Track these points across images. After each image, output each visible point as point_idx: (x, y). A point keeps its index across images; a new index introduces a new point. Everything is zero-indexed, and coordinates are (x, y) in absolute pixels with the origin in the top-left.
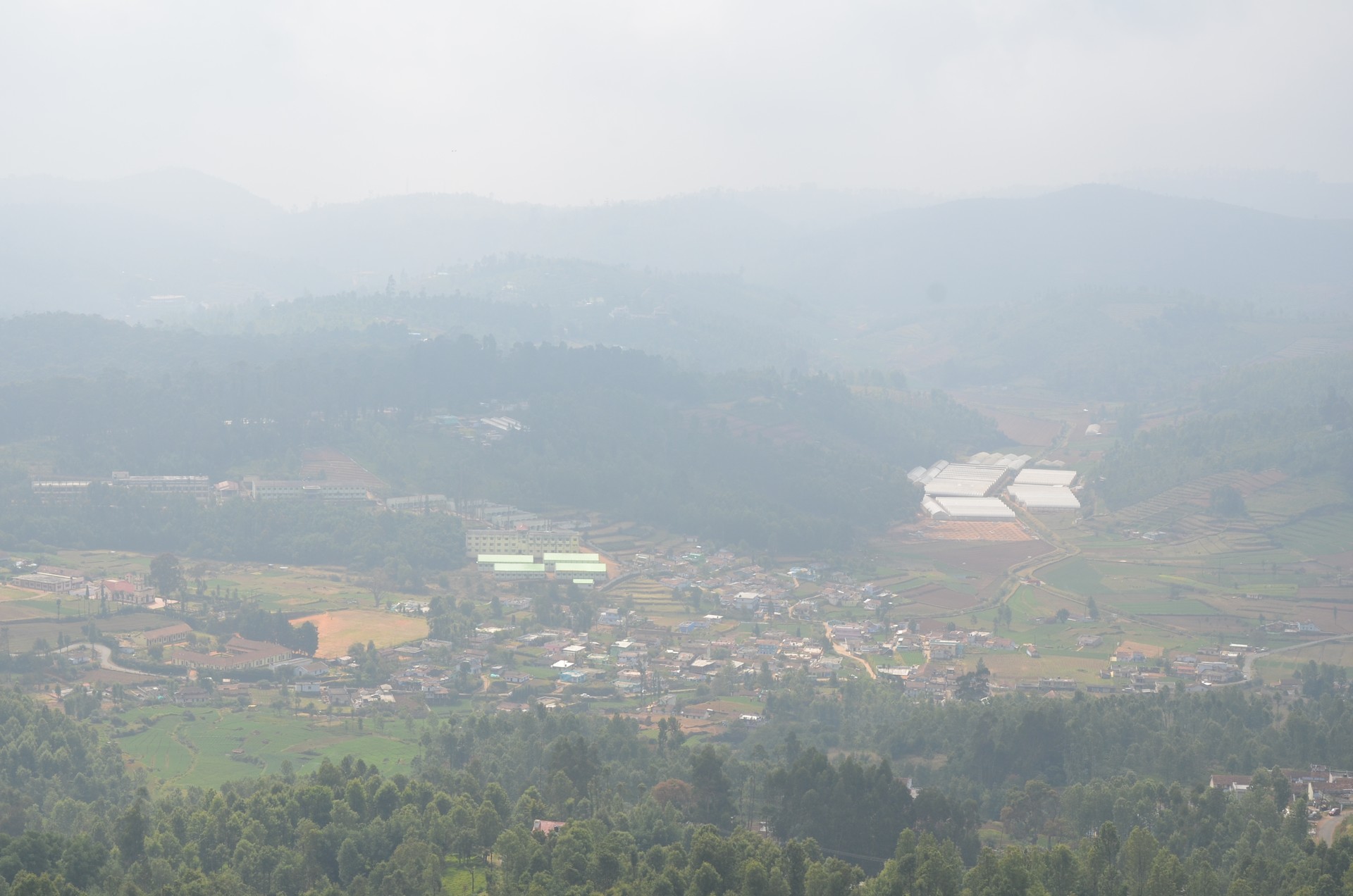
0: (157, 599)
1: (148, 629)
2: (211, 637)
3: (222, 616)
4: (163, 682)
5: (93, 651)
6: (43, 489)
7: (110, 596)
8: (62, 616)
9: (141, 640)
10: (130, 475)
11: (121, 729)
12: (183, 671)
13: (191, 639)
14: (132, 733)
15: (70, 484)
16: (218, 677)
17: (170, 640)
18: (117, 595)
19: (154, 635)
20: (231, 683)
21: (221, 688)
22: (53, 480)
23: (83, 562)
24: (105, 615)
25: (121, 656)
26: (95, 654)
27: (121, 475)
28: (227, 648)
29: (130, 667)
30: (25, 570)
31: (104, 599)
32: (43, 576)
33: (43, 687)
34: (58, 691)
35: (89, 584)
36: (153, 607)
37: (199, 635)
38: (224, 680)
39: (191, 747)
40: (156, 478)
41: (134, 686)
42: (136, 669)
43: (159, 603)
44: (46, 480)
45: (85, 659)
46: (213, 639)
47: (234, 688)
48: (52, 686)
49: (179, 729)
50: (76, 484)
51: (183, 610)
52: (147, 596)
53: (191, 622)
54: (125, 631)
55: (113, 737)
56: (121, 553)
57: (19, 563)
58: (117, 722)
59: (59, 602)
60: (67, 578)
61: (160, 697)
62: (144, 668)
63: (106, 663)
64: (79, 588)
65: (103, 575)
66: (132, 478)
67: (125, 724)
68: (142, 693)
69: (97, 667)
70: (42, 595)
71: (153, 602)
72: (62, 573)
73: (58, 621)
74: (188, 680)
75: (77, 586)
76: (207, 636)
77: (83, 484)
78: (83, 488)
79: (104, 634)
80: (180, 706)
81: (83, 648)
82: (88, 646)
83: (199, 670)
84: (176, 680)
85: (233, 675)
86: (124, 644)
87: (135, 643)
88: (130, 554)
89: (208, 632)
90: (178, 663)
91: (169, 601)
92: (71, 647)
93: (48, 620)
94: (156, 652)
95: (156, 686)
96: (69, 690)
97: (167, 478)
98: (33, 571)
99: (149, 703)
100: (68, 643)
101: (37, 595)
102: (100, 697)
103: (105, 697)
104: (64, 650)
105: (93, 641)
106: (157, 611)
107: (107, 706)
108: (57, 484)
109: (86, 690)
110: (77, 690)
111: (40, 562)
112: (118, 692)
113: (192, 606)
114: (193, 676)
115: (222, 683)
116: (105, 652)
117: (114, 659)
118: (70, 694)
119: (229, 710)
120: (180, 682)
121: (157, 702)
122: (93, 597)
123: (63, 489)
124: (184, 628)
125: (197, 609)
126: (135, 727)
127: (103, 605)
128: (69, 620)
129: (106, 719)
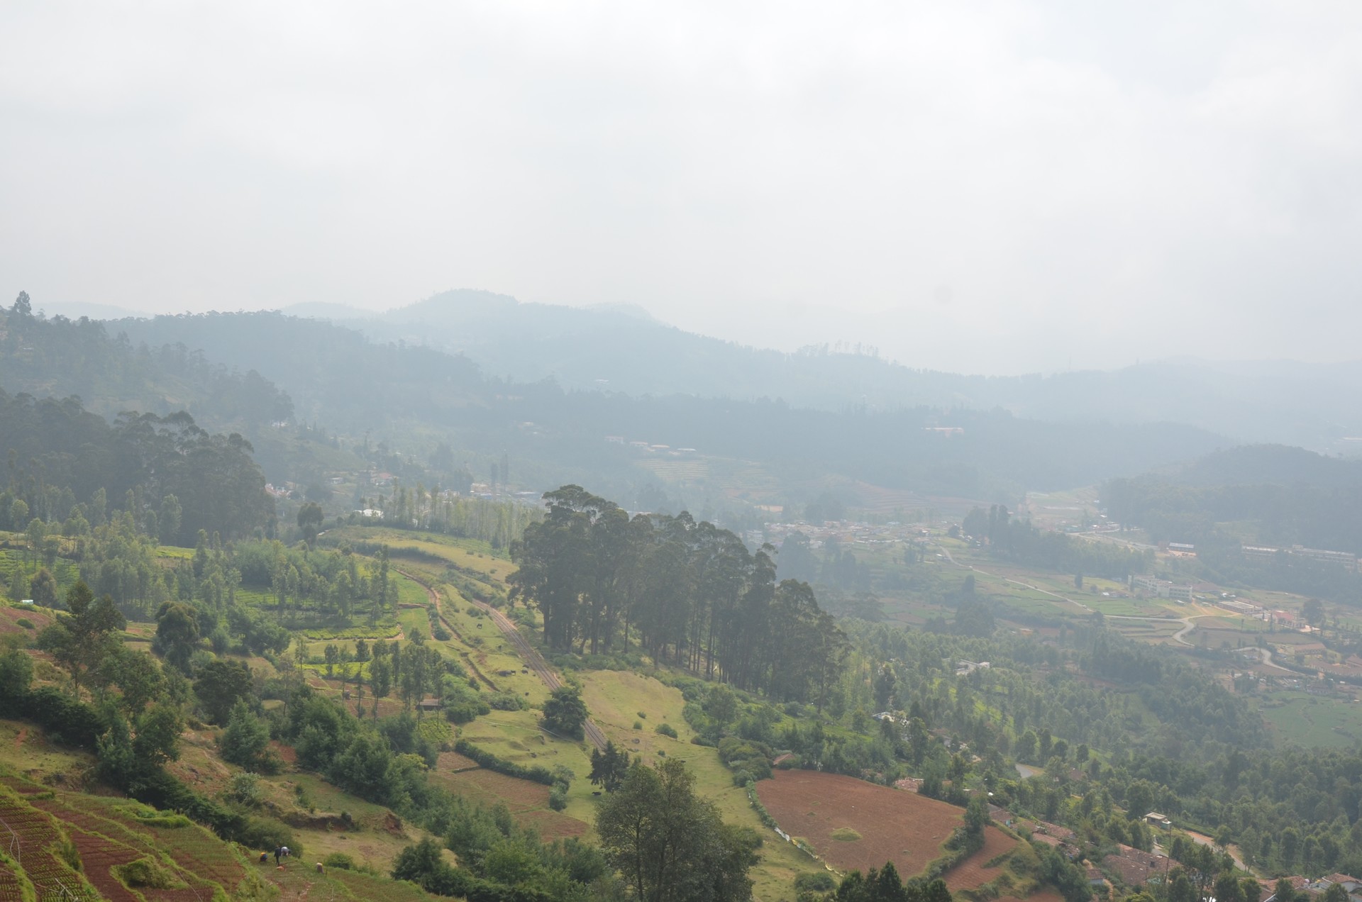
0: (1306, 626)
1: (1297, 644)
2: (1337, 654)
3: (1347, 642)
4: (1300, 678)
5: (1260, 652)
6: (1248, 550)
7: (1277, 622)
8: (1244, 629)
9: (1291, 650)
10: (1304, 547)
11: (1268, 703)
12: (1315, 672)
13: (1324, 653)
14: (1274, 706)
15: (1265, 549)
16: (1338, 679)
17: (1310, 652)
18: (1281, 621)
19: (1300, 648)
20: (1345, 684)
21: (1338, 687)
22: (1255, 546)
23: (1266, 598)
24: (1271, 632)
25: (1277, 659)
26: (1261, 655)
27: (1298, 547)
28: (1347, 662)
29: (1281, 666)
30: (1227, 599)
31: (1272, 622)
32: (1237, 604)
33: (1225, 670)
34: (1233, 675)
35: (1265, 611)
36: (1303, 631)
37: (1329, 651)
38: (1341, 682)
39: (1310, 720)
40: (1320, 551)
41: (1282, 678)
42: (1285, 667)
43: (1307, 629)
44: (1249, 545)
45: (1254, 657)
46: (1339, 655)
47: (1347, 688)
48: (1230, 670)
49: (1305, 708)
50: (1269, 550)
51: (1321, 635)
52: (1301, 624)
53: (1326, 643)
54: (1282, 643)
55: (1261, 707)
56: (1292, 595)
57: (1224, 594)
58: (1265, 698)
59: (1243, 620)
60: (1252, 606)
61: (1297, 687)
62: (1291, 668)
63: (1267, 662)
64: (1258, 613)
65: (1276, 607)
66: (1305, 550)
67: (1271, 700)
68: (1285, 683)
69: (1260, 663)
70: (1236, 615)
71: (1304, 627)
72: (1250, 603)
73: (1241, 632)
74: (1317, 678)
75: (1258, 612)
76: (1335, 653)
77: (1274, 550)
78: (1273, 553)
79: (1268, 644)
80: (1309, 694)
81: (1254, 650)
82: (1257, 649)
83: (1326, 673)
84: (1310, 678)
85: (1349, 680)
86: (1280, 651)
87: (1287, 651)
88: (1297, 596)
89: (1336, 651)
90: (1313, 667)
91: (1314, 628)
92: (1246, 649)
93: (1235, 630)
94: (1300, 659)
95: (1296, 679)
96: (1240, 675)
97: (1328, 552)
98: (1232, 600)
99: (1289, 689)
100: (1245, 645)
101: (1231, 614)
102: (1257, 681)
103: (1262, 682)
104: (1240, 650)
105: (1260, 646)
106: (1305, 634)
107: (1262, 687)
108: (1256, 549)
109: (1249, 676)
110: (1244, 675)
111: (1238, 595)
112: (1270, 680)
113: (1328, 633)
114: (1321, 676)
115: (1339, 684)
116: (1267, 654)
117: (1273, 660)
118: (1240, 677)
119: (1341, 701)
120: (1312, 679)
121: (1295, 690)
122: (1266, 620)
123: (1260, 552)
124: (1321, 646)
125: (1331, 635)
126: (1277, 703)
127: (1271, 626)
128: (1249, 632)
129: (1259, 695)
